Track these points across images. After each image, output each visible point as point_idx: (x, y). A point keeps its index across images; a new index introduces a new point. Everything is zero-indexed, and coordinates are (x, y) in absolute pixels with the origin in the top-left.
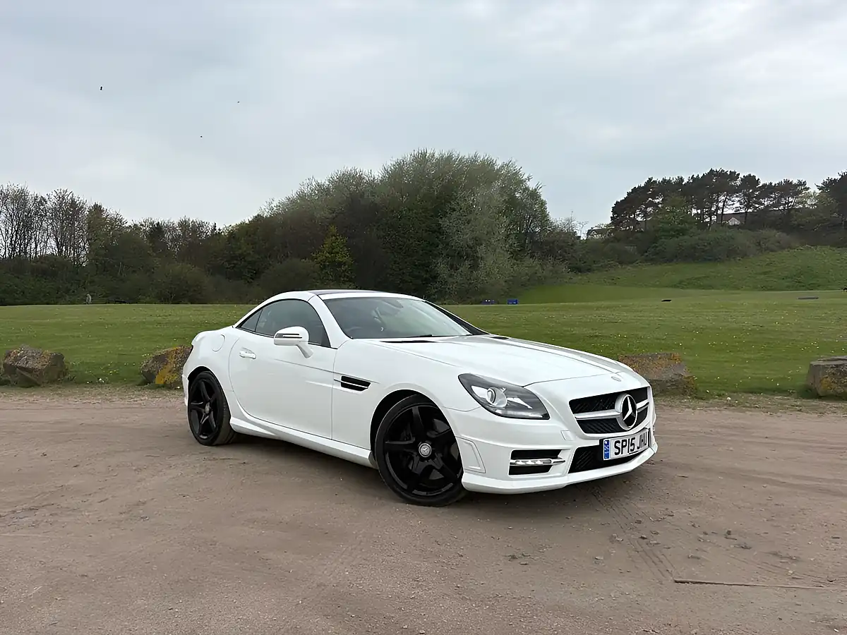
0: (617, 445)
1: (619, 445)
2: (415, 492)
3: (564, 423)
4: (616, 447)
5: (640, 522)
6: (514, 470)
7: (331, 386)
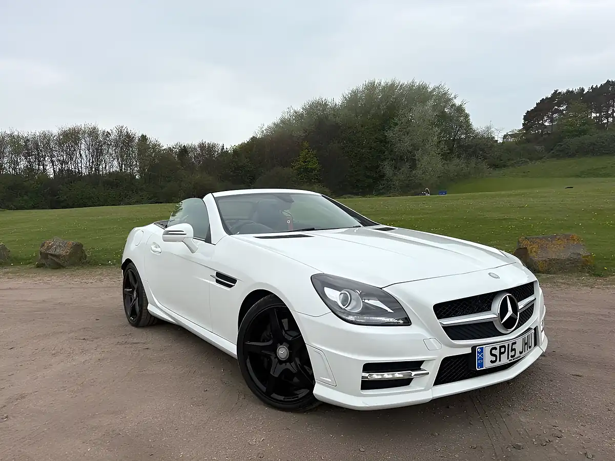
0: (494, 352)
1: (496, 352)
2: (274, 396)
3: (427, 330)
4: (492, 355)
5: (518, 447)
6: (367, 385)
7: (209, 281)
